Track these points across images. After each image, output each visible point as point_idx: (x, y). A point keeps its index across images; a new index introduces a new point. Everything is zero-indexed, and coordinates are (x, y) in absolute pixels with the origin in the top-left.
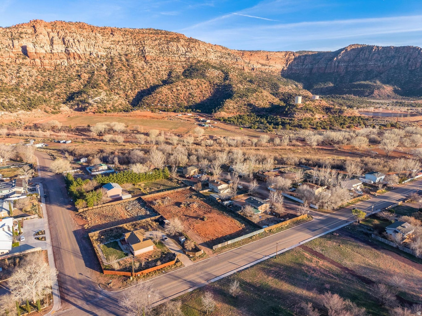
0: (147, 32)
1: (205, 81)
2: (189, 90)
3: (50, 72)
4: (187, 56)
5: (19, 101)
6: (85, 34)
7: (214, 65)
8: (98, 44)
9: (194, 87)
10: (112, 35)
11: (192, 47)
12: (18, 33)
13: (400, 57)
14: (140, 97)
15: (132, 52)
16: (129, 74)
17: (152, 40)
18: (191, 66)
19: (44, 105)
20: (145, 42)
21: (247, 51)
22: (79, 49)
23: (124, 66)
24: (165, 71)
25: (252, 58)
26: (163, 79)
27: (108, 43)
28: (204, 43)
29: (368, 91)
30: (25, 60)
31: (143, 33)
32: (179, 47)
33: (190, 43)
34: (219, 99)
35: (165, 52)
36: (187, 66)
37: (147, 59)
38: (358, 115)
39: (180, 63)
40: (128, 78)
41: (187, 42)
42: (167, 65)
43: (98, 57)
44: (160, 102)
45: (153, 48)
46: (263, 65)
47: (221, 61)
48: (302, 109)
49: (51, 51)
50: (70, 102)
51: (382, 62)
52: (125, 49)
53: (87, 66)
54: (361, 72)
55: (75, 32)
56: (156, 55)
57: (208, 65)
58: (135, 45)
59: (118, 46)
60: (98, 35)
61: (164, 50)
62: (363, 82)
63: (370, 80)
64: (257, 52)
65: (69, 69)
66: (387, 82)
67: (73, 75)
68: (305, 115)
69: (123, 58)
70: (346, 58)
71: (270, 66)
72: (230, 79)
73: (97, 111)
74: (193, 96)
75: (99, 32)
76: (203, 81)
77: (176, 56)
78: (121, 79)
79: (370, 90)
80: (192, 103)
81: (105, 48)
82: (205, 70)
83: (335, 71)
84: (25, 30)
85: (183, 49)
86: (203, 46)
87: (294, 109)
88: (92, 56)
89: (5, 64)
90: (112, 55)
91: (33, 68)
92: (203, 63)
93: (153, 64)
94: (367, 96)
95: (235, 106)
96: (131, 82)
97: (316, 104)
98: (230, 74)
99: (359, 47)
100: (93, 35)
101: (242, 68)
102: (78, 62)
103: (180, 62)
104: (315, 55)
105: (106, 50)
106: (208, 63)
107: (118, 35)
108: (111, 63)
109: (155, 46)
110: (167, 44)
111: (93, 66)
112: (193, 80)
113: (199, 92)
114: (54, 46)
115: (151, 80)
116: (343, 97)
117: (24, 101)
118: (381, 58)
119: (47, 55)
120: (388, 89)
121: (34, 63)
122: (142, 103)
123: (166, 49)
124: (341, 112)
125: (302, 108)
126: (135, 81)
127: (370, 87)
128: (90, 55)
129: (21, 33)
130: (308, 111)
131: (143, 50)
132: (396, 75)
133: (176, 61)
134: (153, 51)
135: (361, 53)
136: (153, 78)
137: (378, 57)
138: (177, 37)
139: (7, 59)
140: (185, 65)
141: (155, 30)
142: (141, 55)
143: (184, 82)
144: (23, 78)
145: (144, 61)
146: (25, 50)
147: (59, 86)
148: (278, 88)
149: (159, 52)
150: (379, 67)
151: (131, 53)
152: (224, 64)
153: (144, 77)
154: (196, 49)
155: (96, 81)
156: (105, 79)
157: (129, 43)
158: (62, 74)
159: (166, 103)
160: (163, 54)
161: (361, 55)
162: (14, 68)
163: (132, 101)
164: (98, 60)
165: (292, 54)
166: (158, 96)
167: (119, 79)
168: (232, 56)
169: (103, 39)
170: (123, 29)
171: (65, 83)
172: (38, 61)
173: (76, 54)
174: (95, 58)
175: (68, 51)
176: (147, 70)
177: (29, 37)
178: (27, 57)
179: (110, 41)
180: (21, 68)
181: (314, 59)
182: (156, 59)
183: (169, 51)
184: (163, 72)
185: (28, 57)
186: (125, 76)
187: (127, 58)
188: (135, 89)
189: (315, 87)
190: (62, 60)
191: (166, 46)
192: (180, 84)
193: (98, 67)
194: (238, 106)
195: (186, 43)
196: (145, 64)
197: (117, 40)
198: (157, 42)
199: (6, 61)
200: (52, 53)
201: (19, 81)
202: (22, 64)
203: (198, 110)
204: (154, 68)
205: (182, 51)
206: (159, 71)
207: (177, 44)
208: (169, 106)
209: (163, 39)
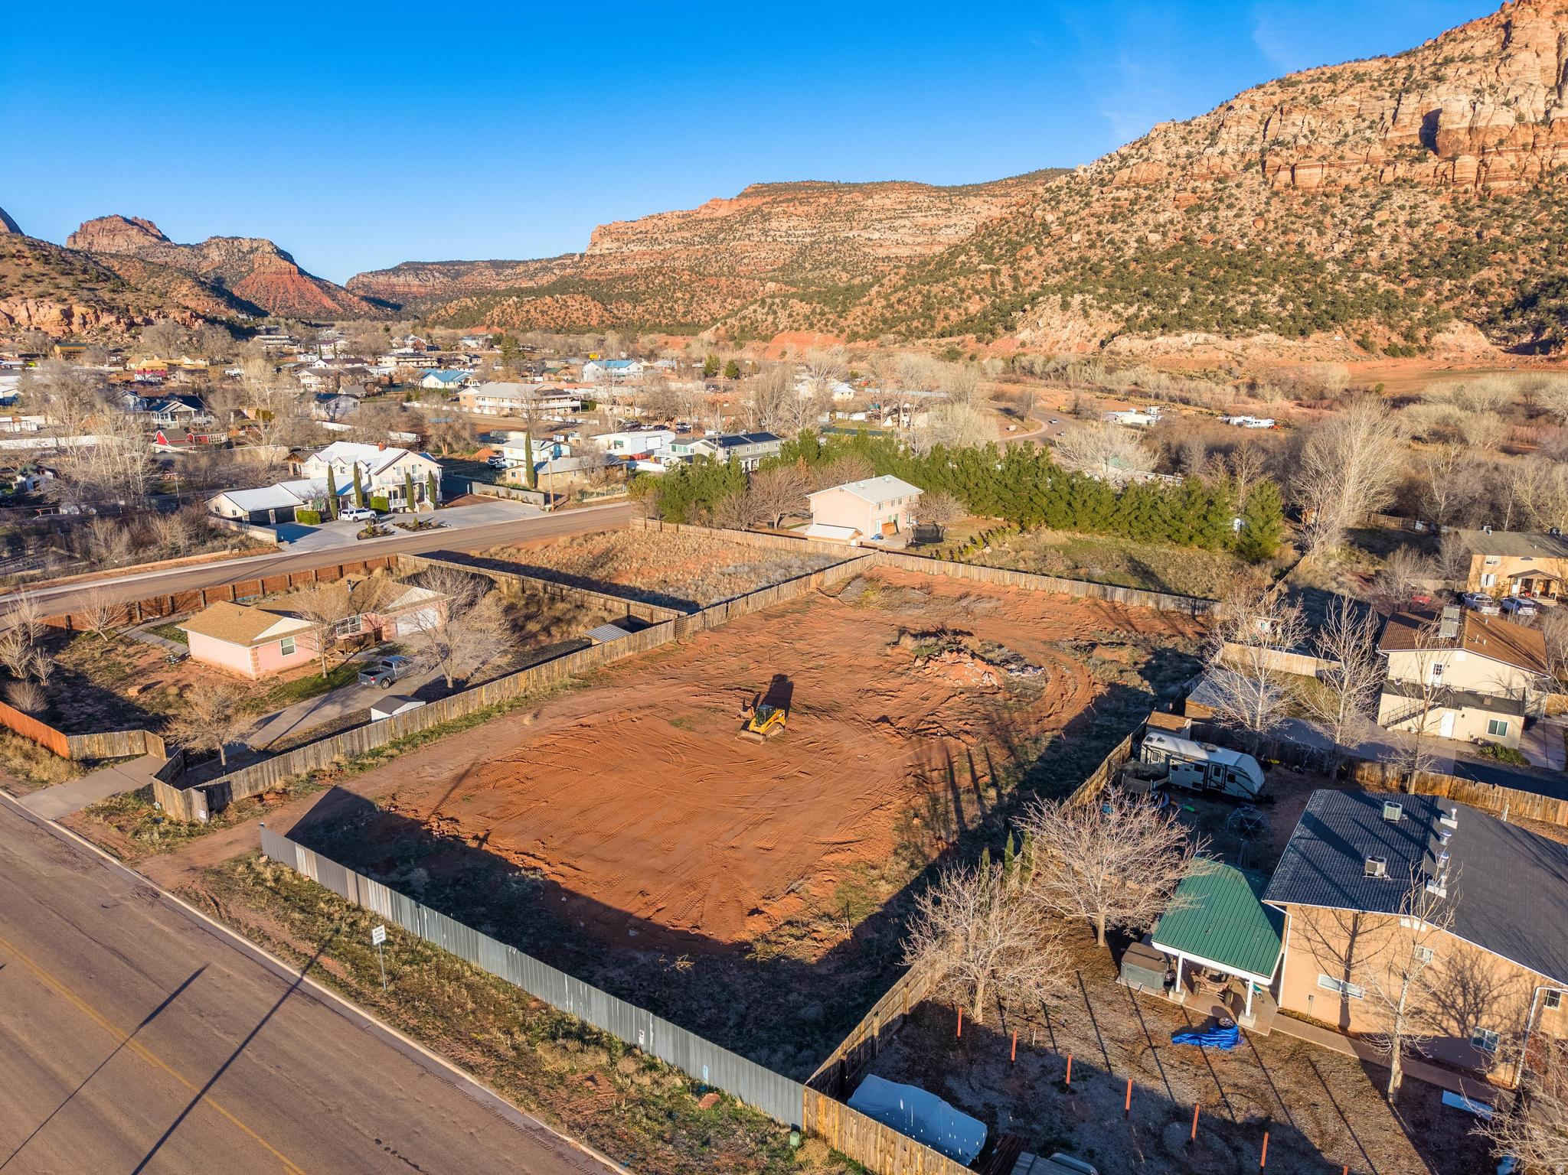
3: (1504, 202)
12: (1433, 64)
30: (1417, 166)
49: (1547, 113)
84: (1467, 45)
89: (1340, 189)
91: (1437, 194)
119: (1521, 131)
121: (1449, 172)
129: (1446, 62)
139: (1355, 168)
144: (1378, 232)
146: (1431, 124)
147: (1506, 258)
162: (1362, 202)
172: (1468, 162)
177: (1470, 73)
178: (1430, 153)
180: (1389, 197)
185: (1436, 152)
199: (1347, 179)
200: (1547, 122)
201: (1360, 243)
202: (1401, 183)
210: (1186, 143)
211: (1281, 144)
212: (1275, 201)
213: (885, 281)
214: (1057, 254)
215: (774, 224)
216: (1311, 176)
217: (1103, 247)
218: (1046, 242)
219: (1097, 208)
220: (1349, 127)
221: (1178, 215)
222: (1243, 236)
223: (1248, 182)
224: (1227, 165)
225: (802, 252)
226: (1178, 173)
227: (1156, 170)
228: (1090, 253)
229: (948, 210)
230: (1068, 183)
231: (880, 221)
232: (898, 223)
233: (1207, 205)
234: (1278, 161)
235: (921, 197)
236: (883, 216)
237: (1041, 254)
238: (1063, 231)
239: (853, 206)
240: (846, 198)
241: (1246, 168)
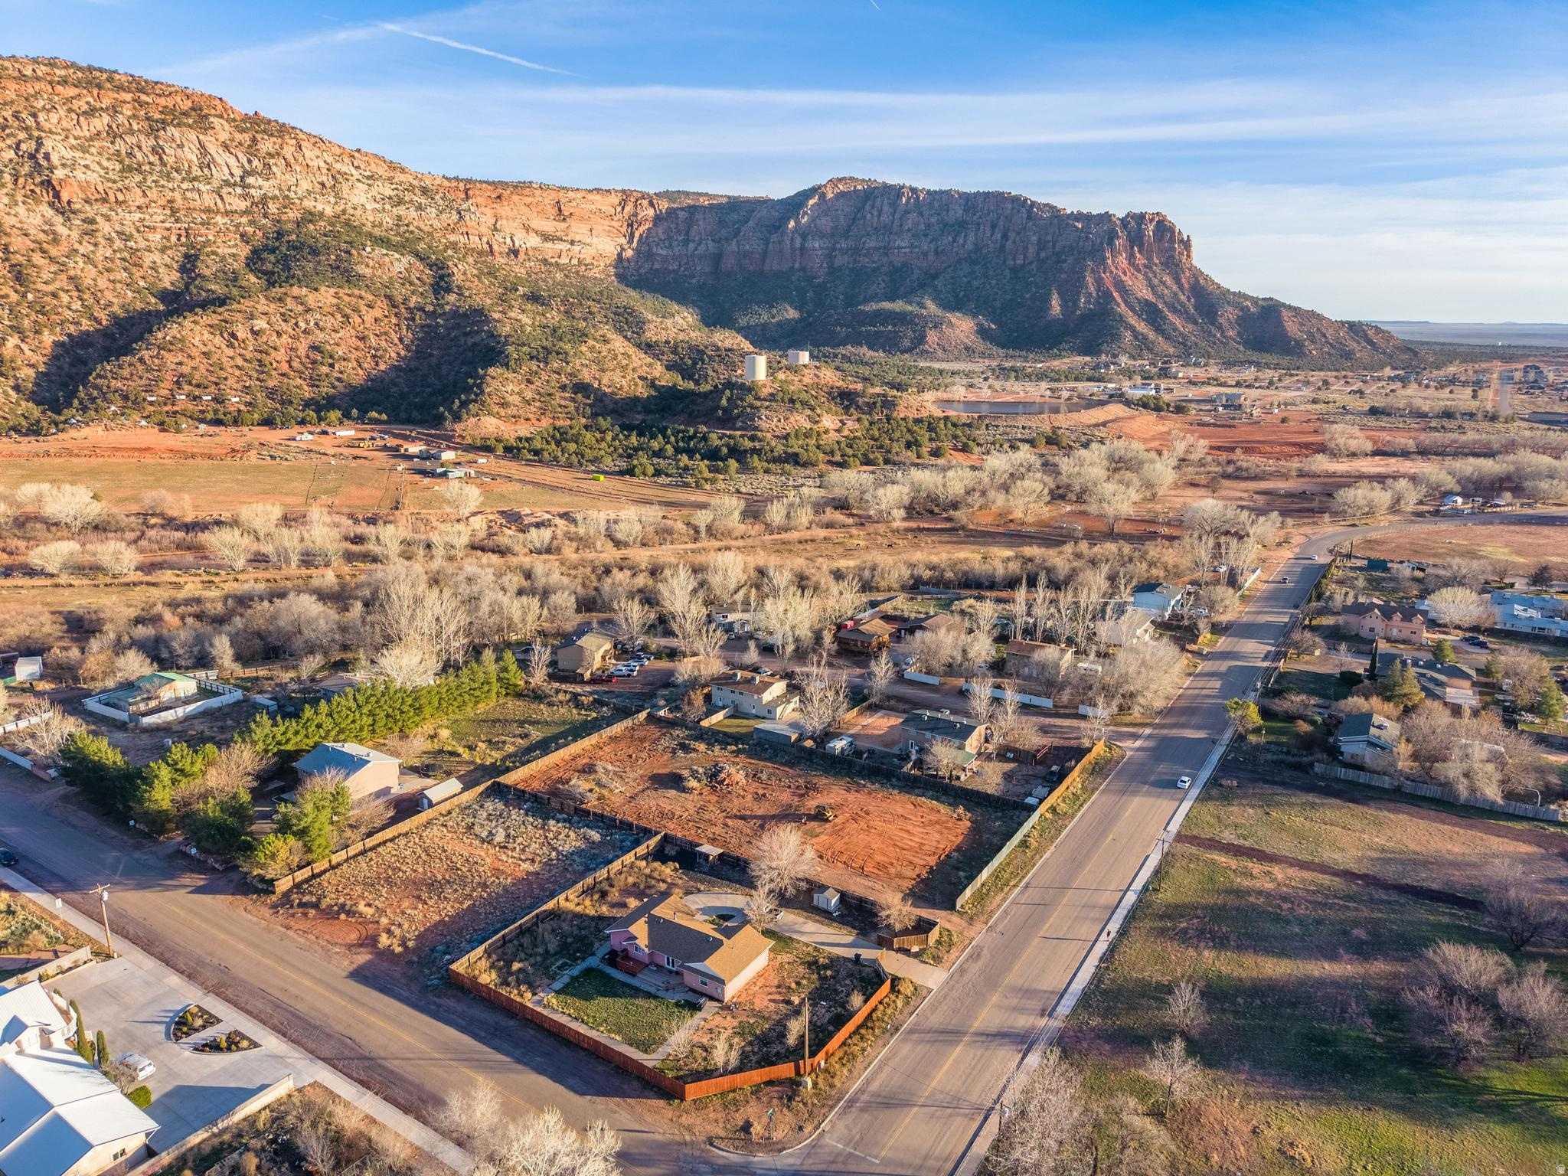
1: (371, 297)
2: (305, 332)
4: (253, 192)
7: (377, 232)
9: (329, 322)
11: (271, 156)
13: (979, 224)
14: (72, 365)
17: (70, 110)
18: (280, 234)
20: (41, 119)
21: (481, 182)
24: (163, 250)
25: (504, 210)
26: (160, 286)
28: (319, 141)
29: (910, 333)
31: (22, 78)
32: (212, 149)
33: (259, 137)
34: (444, 370)
35: (147, 168)
36: (259, 234)
37: (65, 196)
38: (938, 413)
39: (226, 220)
41: (243, 131)
42: (168, 225)
44: (186, 387)
45: (85, 151)
46: (546, 237)
47: (399, 218)
48: (776, 401)
51: (932, 241)
54: (874, 270)
56: (109, 180)
57: (352, 230)
61: (140, 159)
62: (887, 305)
63: (907, 297)
64: (520, 187)
66: (955, 304)
68: (792, 419)
70: (825, 223)
71: (572, 243)
72: (459, 287)
74: (331, 357)
76: (361, 297)
77: (202, 187)
79: (914, 332)
80: (334, 387)
82: (348, 252)
83: (797, 266)
85: (232, 161)
87: (750, 398)
92: (332, 224)
93: (99, 219)
94: (909, 350)
95: (529, 395)
97: (807, 380)
98: (455, 270)
99: (859, 187)
101: (486, 247)
103: (227, 213)
104: (720, 206)
106: (347, 223)
109: (91, 139)
110: (153, 133)
112: (316, 290)
113: (354, 342)
115: (106, 292)
116: (844, 356)
118: (928, 226)
120: (963, 327)
122: (95, 393)
123: (152, 159)
124: (888, 404)
125: (772, 395)
126: (30, 296)
127: (912, 322)
130: (798, 405)
131: (40, 156)
132: (975, 283)
133: (208, 210)
134: (89, 160)
135: (867, 207)
136: (113, 282)
137: (918, 223)
138: (193, 109)
140: (250, 230)
141: (79, 69)
142: (30, 175)
143: (280, 299)
145: (51, 205)
148: (640, 325)
149: (118, 167)
150: (925, 254)
152: (411, 228)
153: (70, 278)
154: (288, 164)
159: (213, 389)
160: (138, 178)
161: (869, 216)
163: (36, 384)
165: (645, 203)
166: (171, 359)
168: (437, 197)
176: (76, 246)
181: (721, 223)
182: (112, 199)
183: (163, 164)
184: (156, 257)
189: (742, 322)
191: (147, 143)
192: (261, 308)
194: (539, 393)
195: (239, 137)
196: (59, 219)
198: (101, 122)
203: (374, 414)
204: (110, 240)
205: (225, 169)
206: (134, 252)
207: (201, 137)
208: (234, 400)
209: (129, 113)
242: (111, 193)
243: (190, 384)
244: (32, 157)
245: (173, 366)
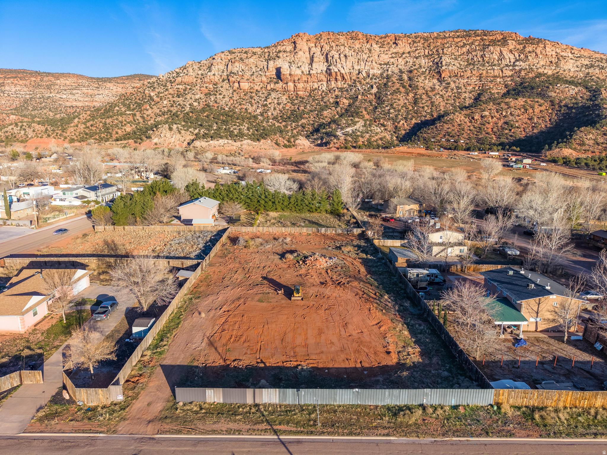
0: (451, 35)
1: (542, 102)
3: (303, 98)
4: (517, 68)
5: (251, 131)
6: (357, 46)
7: (571, 80)
8: (371, 59)
10: (395, 45)
12: (276, 52)
15: (421, 67)
16: (408, 98)
17: (456, 46)
18: (522, 83)
19: (278, 135)
20: (445, 50)
22: (345, 67)
23: (404, 87)
24: (470, 93)
27: (387, 56)
30: (277, 85)
31: (445, 37)
32: (505, 53)
33: (527, 45)
35: (477, 63)
36: (514, 84)
37: (443, 76)
39: (502, 80)
40: (405, 103)
41: (521, 44)
42: (476, 83)
43: (369, 76)
44: (447, 137)
45: (456, 59)
47: (588, 73)
49: (309, 71)
50: (313, 135)
52: (411, 63)
53: (351, 90)
55: (344, 45)
57: (557, 79)
58: (427, 56)
59: (400, 60)
60: (374, 46)
61: (475, 60)
65: (327, 94)
67: (330, 102)
69: (405, 77)
73: (342, 145)
75: (378, 42)
77: (496, 68)
78: (394, 106)
81: (380, 64)
84: (284, 47)
85: (512, 57)
86: (553, 48)
88: (361, 76)
89: (255, 91)
90: (390, 73)
91: (284, 94)
92: (548, 78)
93: (452, 83)
96: (408, 108)
100: (367, 47)
102: (340, 84)
103: (503, 77)
105: (382, 66)
106: (557, 77)
107: (404, 44)
108: (385, 84)
109: (460, 55)
110: (483, 50)
111: (358, 89)
112: (517, 99)
114: (314, 65)
115: (441, 107)
117: (257, 130)
119: (304, 76)
121: (286, 88)
123: (480, 59)
126: (415, 108)
128: (359, 74)
129: (280, 52)
131: (439, 63)
133: (495, 76)
134: (456, 62)
138: (503, 39)
139: (258, 84)
140: (510, 83)
141: (466, 31)
142: (434, 70)
144: (269, 106)
145: (438, 79)
146: (278, 71)
147: (307, 116)
149: (466, 63)
151: (418, 68)
152: (593, 77)
153: (431, 102)
154: (537, 55)
155: (358, 108)
156: (371, 105)
157: (419, 53)
158: (316, 102)
160: (472, 67)
162: (262, 96)
164: (368, 80)
167: (391, 105)
169: (380, 51)
170: (414, 35)
171: (316, 112)
172: (291, 85)
173: (339, 74)
174: (364, 79)
175: (330, 70)
176: (440, 92)
177: (287, 56)
178: (280, 81)
179: (390, 53)
180: (270, 95)
182: (459, 75)
183: (483, 60)
184: (467, 95)
185: (281, 81)
186: (402, 100)
187: (411, 75)
188: (411, 119)
190: (319, 83)
191: (479, 54)
193: (365, 90)
195: (518, 47)
196: (439, 83)
197: (401, 51)
198: (465, 50)
199: (256, 87)
200: (309, 74)
201: (264, 110)
202: (273, 90)
203: (514, 148)
204: (452, 90)
205: (508, 60)
206: (459, 93)
207: (502, 49)
208: (462, 141)
209: (477, 44)
210: (200, 70)
211: (233, 73)
212: (234, 93)
213: (81, 116)
214: (158, 108)
215: (7, 88)
216: (245, 86)
217: (176, 106)
218: (153, 103)
219: (171, 91)
220: (254, 70)
221: (202, 96)
222: (227, 105)
223: (224, 86)
224: (216, 79)
225: (26, 101)
226: (199, 81)
227: (191, 79)
228: (172, 109)
229: (98, 88)
230: (157, 81)
231: (65, 90)
232: (74, 92)
233: (212, 93)
234: (233, 79)
235: (84, 81)
236: (66, 88)
237: (152, 108)
238: (159, 100)
239: (50, 82)
240: (45, 79)
241: (223, 81)
242: (459, 73)
243: (449, 135)
244: (437, 63)
245: (446, 129)
